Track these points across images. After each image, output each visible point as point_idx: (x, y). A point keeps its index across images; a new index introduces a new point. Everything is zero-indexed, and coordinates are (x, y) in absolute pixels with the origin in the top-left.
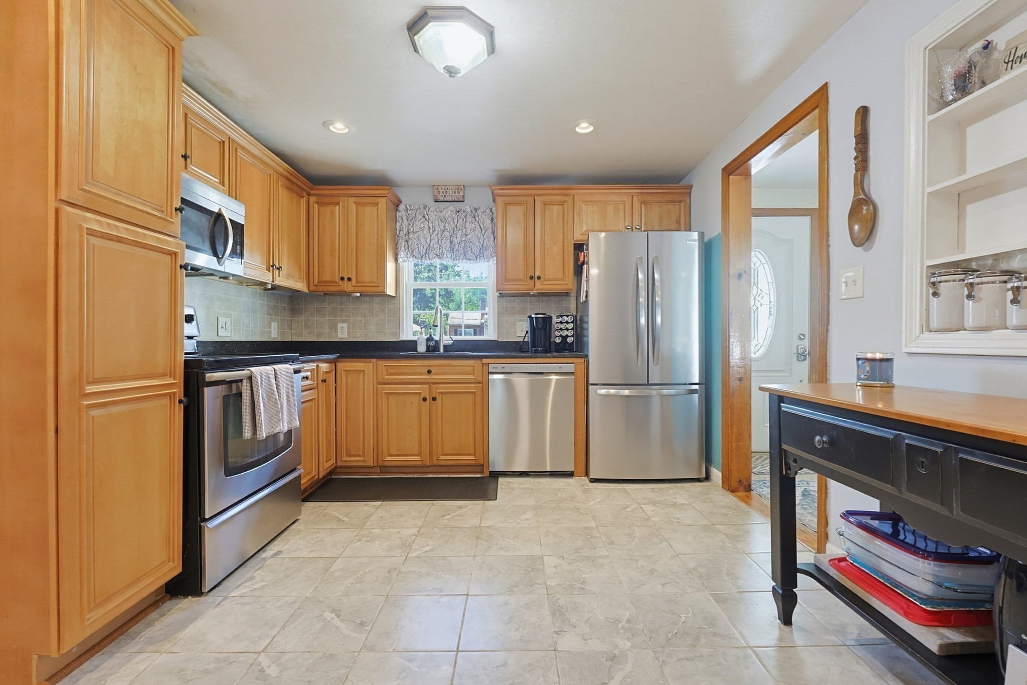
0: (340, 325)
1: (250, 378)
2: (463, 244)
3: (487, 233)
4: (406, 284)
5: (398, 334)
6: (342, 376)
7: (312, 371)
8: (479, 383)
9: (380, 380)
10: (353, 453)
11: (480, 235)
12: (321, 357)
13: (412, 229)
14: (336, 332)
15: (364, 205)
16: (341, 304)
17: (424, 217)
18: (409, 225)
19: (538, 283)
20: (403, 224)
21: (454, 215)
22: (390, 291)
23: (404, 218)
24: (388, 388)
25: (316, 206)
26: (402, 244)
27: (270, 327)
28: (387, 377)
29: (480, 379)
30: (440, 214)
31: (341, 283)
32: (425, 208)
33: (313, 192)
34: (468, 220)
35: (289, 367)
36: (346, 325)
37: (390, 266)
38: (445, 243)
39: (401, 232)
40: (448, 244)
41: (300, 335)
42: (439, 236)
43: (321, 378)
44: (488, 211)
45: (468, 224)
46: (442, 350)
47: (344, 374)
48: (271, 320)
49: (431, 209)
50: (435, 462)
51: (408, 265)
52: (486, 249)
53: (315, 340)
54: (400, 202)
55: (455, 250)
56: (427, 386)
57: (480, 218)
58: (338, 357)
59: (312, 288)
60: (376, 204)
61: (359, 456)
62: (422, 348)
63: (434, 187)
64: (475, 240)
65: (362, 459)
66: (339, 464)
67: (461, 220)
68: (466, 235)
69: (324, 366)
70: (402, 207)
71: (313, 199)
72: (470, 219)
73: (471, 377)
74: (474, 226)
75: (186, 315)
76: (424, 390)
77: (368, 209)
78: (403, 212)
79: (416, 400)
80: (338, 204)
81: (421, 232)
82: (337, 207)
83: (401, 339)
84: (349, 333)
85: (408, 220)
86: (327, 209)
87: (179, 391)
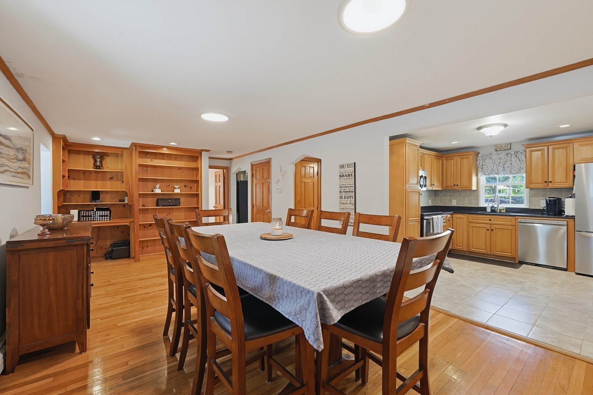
0: (453, 200)
1: (432, 219)
2: (510, 168)
3: (523, 162)
4: (482, 184)
5: (478, 204)
6: (455, 219)
7: (445, 217)
8: (514, 226)
9: (469, 221)
10: (458, 245)
11: (519, 163)
12: (448, 213)
13: (484, 164)
14: (452, 203)
15: (463, 158)
16: (454, 193)
17: (490, 158)
18: (483, 162)
19: (550, 184)
20: (480, 162)
21: (505, 156)
22: (474, 188)
23: (481, 159)
24: (473, 225)
25: (445, 161)
26: (480, 169)
27: (429, 202)
28: (472, 221)
29: (514, 224)
30: (498, 156)
31: (454, 186)
32: (491, 154)
33: (444, 156)
34: (512, 157)
35: (440, 216)
36: (455, 200)
37: (474, 179)
38: (500, 168)
39: (480, 165)
40: (502, 168)
41: (438, 204)
42: (497, 165)
43: (448, 219)
44: (524, 152)
45: (512, 159)
46: (498, 212)
47: (455, 218)
48: (429, 199)
49: (494, 154)
50: (493, 254)
51: (483, 178)
52: (523, 169)
53: (443, 205)
54: (479, 153)
55: (506, 170)
56: (489, 225)
57: (519, 156)
58: (453, 213)
59: (443, 188)
60: (468, 158)
61: (461, 247)
62: (489, 210)
63: (496, 146)
64: (516, 165)
65: (462, 248)
66: (453, 248)
67: (509, 158)
68: (511, 164)
69: (449, 216)
70: (480, 155)
71: (444, 158)
72: (513, 157)
73: (510, 223)
74: (515, 160)
75: (421, 207)
76: (488, 227)
77: (465, 160)
78: (481, 157)
79: (484, 230)
80: (453, 159)
81: (489, 164)
82: (453, 160)
83: (479, 206)
84: (457, 203)
85: (482, 160)
86: (449, 161)
87: (420, 220)
